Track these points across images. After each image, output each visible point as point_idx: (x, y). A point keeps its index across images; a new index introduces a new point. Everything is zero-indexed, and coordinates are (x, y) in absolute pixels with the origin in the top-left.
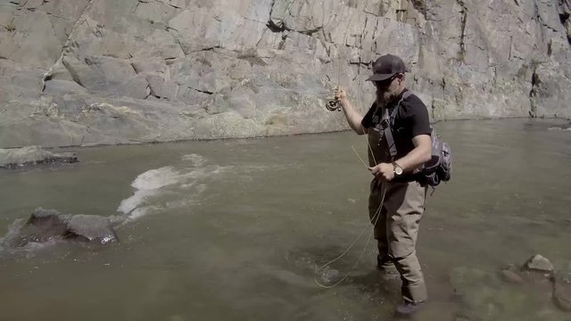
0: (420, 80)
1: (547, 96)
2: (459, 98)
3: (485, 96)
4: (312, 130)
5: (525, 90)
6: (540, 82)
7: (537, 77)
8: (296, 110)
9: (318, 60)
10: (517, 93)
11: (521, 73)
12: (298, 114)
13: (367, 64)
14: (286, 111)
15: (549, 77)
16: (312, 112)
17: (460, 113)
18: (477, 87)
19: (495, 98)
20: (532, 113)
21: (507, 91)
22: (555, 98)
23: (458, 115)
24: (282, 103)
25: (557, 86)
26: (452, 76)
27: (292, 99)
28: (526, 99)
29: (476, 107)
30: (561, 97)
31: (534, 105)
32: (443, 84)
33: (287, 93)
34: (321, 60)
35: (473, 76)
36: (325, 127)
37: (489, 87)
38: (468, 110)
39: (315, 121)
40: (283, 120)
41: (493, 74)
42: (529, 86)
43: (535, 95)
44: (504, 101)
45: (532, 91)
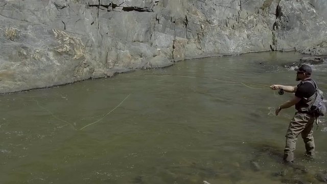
0: (162, 19)
1: (289, 28)
2: (200, 36)
3: (226, 33)
4: (41, 84)
5: (268, 22)
6: (282, 14)
7: (280, 9)
8: (25, 65)
9: (53, 6)
10: (260, 26)
11: (266, 6)
12: (27, 69)
13: (107, 7)
14: (15, 66)
15: (292, 9)
16: (42, 66)
17: (200, 52)
18: (220, 22)
19: (237, 33)
20: (273, 46)
21: (250, 26)
22: (297, 30)
23: (197, 54)
24: (11, 58)
25: (298, 18)
26: (195, 13)
27: (21, 54)
28: (268, 33)
29: (218, 45)
30: (303, 28)
31: (276, 38)
32: (186, 22)
33: (15, 48)
34: (57, 6)
35: (217, 12)
36: (56, 80)
37: (232, 22)
38: (209, 48)
39: (45, 75)
40: (12, 77)
41: (238, 8)
42: (273, 19)
43: (277, 28)
44: (245, 36)
45: (275, 24)
